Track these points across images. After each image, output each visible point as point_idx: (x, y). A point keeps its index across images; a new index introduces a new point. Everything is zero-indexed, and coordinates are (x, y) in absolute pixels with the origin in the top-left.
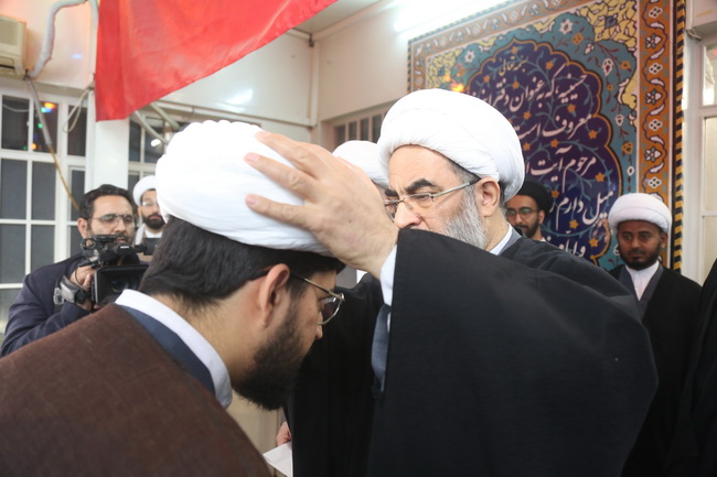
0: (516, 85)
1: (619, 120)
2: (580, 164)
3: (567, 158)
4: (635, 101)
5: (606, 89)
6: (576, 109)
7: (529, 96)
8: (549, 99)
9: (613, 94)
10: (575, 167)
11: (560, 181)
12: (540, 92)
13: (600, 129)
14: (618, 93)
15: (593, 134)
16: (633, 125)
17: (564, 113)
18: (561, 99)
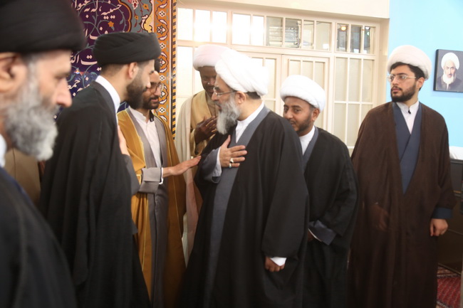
4: (152, 30)
5: (134, 18)
6: (114, 26)
14: (141, 22)
18: (103, 16)
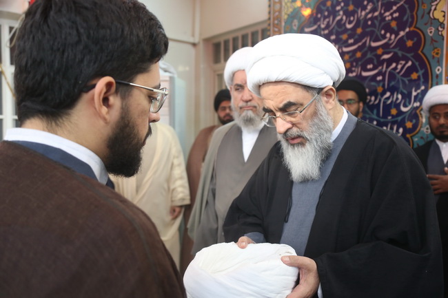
0: (351, 8)
1: (430, 31)
2: (399, 67)
3: (389, 62)
4: (444, 16)
5: (421, 8)
6: (397, 25)
7: (361, 15)
8: (376, 17)
9: (427, 11)
10: (395, 68)
11: (384, 79)
12: (369, 13)
13: (415, 39)
14: (431, 10)
15: (409, 43)
16: (442, 35)
17: (388, 28)
18: (385, 17)
